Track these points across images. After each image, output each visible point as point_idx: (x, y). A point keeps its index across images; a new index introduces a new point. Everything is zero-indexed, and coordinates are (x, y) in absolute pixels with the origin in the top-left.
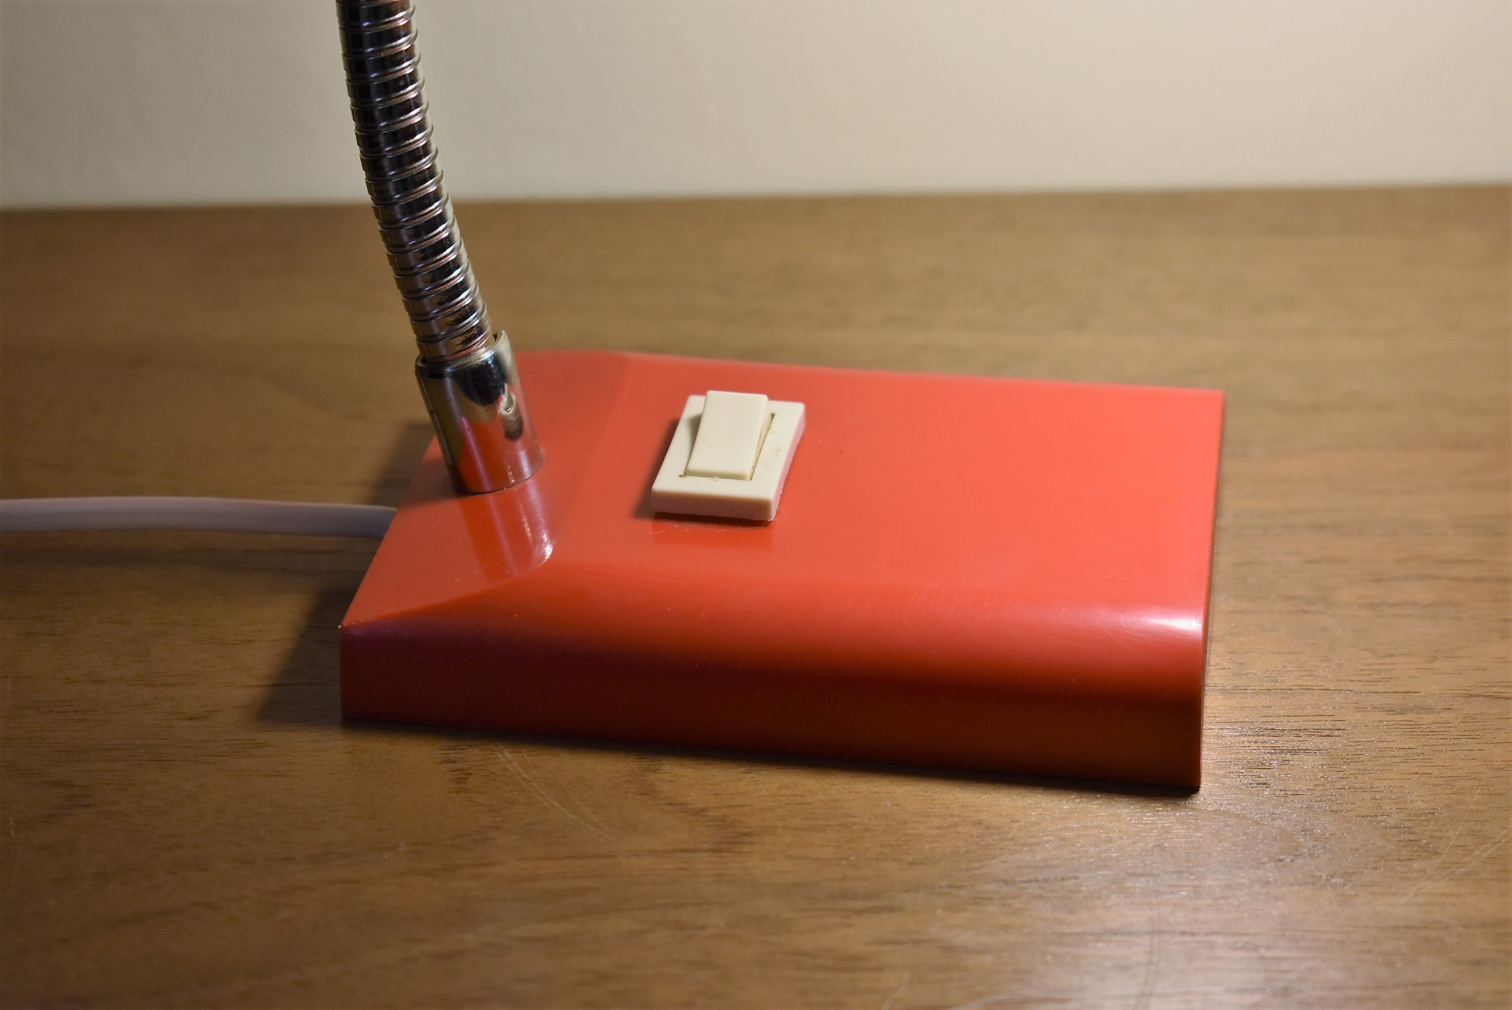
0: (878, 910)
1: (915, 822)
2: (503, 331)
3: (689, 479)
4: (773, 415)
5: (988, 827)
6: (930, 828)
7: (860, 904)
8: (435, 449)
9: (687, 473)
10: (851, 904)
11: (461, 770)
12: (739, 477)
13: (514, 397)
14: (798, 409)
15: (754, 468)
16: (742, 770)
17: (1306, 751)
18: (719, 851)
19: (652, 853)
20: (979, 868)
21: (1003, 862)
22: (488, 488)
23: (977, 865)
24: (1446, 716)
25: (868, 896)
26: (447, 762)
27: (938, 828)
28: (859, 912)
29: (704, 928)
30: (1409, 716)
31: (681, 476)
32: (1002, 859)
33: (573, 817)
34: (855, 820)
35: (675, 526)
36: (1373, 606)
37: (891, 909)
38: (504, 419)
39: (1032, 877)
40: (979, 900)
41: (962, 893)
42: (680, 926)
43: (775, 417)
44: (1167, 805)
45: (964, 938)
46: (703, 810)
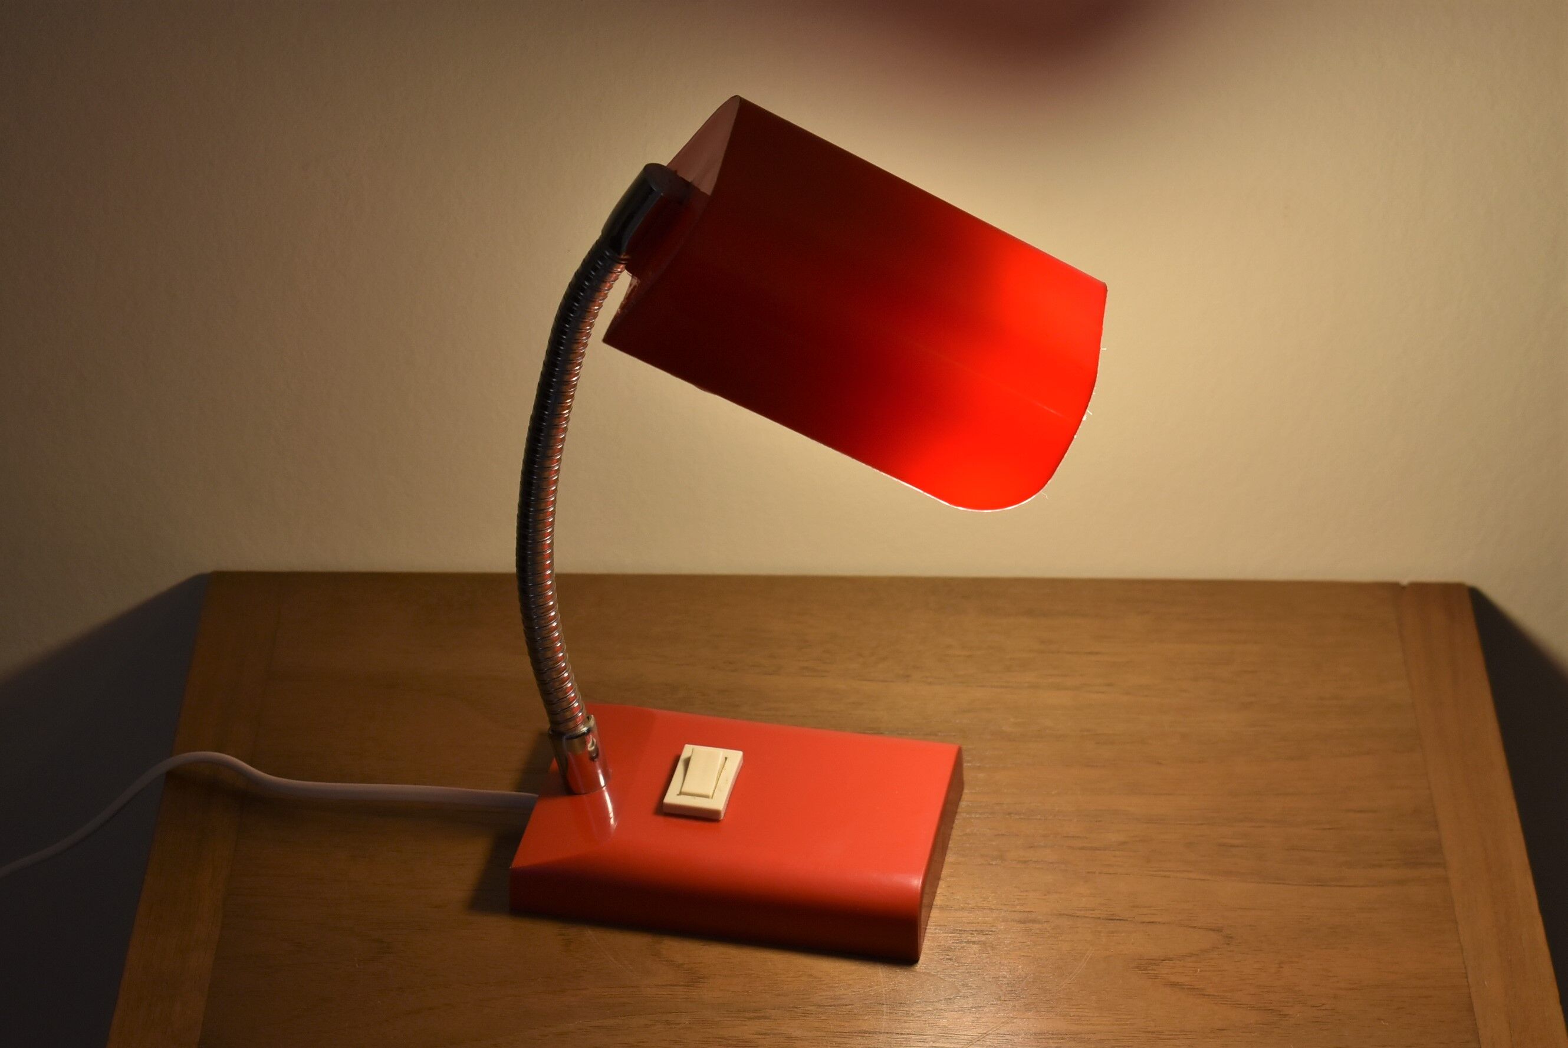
0: (758, 1018)
1: (781, 974)
2: (592, 716)
3: (682, 797)
4: (726, 758)
5: (815, 978)
6: (787, 977)
7: (752, 1015)
8: (554, 765)
9: (681, 793)
10: (747, 1015)
11: (568, 939)
12: (707, 797)
13: (595, 740)
14: (739, 754)
15: (714, 791)
16: (701, 944)
17: (974, 942)
18: (688, 986)
19: (657, 986)
20: (808, 998)
21: (821, 996)
22: (583, 792)
23: (808, 997)
24: (1045, 925)
25: (755, 1011)
26: (561, 935)
27: (792, 977)
28: (750, 1019)
29: (679, 1024)
30: (1028, 925)
31: (678, 795)
32: (820, 994)
33: (620, 966)
34: (752, 972)
35: (674, 820)
36: (1025, 862)
37: (765, 1018)
38: (590, 752)
39: (832, 1004)
40: (806, 1014)
41: (799, 1011)
42: (668, 1023)
43: (727, 760)
44: (901, 969)
45: (798, 1033)
46: (682, 964)
